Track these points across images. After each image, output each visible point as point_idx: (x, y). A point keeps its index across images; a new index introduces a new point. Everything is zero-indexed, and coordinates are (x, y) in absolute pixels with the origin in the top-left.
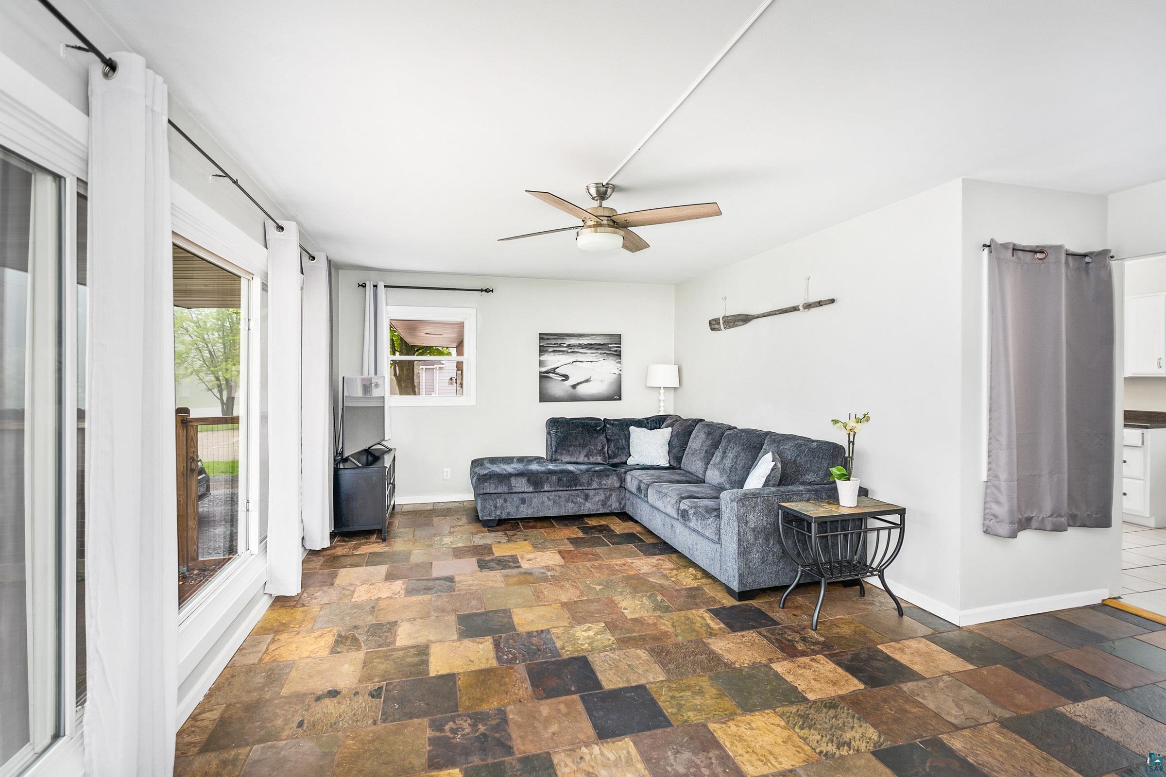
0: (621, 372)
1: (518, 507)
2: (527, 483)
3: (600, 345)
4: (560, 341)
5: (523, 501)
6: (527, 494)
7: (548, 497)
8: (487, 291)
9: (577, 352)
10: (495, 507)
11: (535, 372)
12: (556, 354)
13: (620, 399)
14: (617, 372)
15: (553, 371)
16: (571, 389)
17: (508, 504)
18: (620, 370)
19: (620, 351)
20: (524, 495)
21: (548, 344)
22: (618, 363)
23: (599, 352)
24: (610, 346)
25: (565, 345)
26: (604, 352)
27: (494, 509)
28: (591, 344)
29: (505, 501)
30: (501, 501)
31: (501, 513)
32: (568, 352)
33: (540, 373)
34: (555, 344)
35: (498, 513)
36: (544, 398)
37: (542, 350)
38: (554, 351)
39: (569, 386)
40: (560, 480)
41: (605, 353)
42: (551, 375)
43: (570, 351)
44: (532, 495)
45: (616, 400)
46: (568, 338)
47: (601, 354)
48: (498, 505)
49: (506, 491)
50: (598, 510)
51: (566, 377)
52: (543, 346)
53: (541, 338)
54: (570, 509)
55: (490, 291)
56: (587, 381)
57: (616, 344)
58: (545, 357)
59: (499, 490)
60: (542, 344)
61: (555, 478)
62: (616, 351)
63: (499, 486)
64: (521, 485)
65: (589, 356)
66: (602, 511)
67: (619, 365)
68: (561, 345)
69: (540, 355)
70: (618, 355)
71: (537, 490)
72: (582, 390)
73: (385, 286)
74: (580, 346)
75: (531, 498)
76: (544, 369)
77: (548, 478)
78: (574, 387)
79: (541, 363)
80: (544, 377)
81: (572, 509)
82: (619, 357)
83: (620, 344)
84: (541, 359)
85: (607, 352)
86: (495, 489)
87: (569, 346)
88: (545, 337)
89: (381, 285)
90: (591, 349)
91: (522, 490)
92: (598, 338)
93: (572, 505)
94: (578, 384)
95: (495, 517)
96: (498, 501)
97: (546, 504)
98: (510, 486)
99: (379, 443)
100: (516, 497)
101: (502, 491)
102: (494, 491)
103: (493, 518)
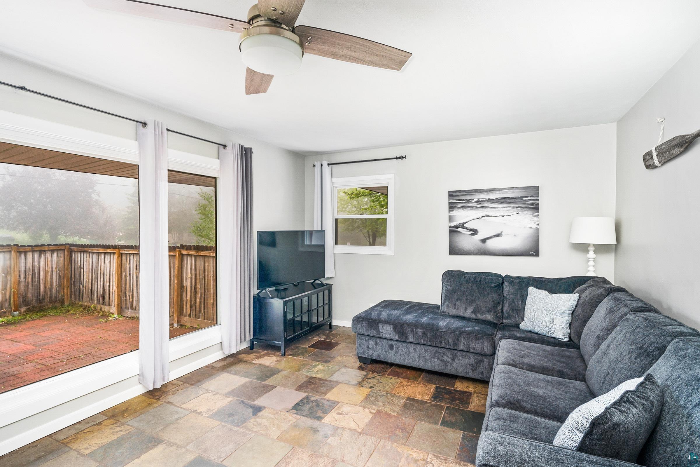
0: (538, 227)
1: (387, 352)
2: (393, 331)
3: (513, 198)
4: (468, 197)
5: (391, 347)
6: (396, 343)
7: (413, 349)
8: (401, 158)
9: (487, 207)
10: (368, 347)
11: (445, 226)
12: (465, 209)
13: (537, 254)
14: (534, 226)
15: (462, 225)
16: (480, 244)
17: (378, 347)
18: (538, 225)
19: (538, 204)
20: (392, 342)
21: (456, 200)
22: (535, 216)
23: (512, 205)
24: (525, 199)
25: (474, 201)
26: (517, 206)
27: (367, 349)
28: (503, 199)
29: (376, 344)
31: (373, 354)
32: (477, 207)
33: (450, 227)
34: (464, 200)
35: (370, 353)
36: (453, 250)
37: (452, 206)
38: (463, 207)
39: (478, 240)
40: (424, 334)
41: (519, 207)
42: (460, 229)
43: (479, 206)
44: (400, 344)
45: (532, 255)
46: (477, 194)
47: (514, 208)
48: (370, 346)
49: (375, 335)
50: (467, 373)
51: (475, 232)
52: (451, 202)
53: (450, 196)
54: (435, 364)
55: (403, 158)
56: (498, 235)
57: (532, 196)
58: (454, 213)
59: (369, 333)
60: (451, 201)
61: (420, 332)
62: (532, 204)
63: (369, 329)
64: (387, 331)
65: (501, 209)
66: (471, 375)
67: (536, 219)
68: (469, 201)
69: (449, 211)
70: (535, 208)
71: (403, 340)
72: (492, 244)
73: (329, 165)
74: (490, 200)
75: (398, 346)
76: (452, 224)
77: (412, 331)
78: (484, 241)
79: (450, 219)
80: (453, 231)
81: (438, 365)
82: (536, 211)
83: (538, 196)
84: (450, 215)
85: (521, 205)
87: (478, 201)
88: (454, 194)
89: (325, 163)
90: (502, 203)
91: (388, 336)
92: (511, 191)
93: (439, 362)
94: (488, 238)
95: (368, 356)
96: (370, 343)
97: (412, 355)
98: (378, 331)
99: (318, 280)
100: (385, 342)
101: (372, 335)
102: (366, 333)
103: (366, 357)
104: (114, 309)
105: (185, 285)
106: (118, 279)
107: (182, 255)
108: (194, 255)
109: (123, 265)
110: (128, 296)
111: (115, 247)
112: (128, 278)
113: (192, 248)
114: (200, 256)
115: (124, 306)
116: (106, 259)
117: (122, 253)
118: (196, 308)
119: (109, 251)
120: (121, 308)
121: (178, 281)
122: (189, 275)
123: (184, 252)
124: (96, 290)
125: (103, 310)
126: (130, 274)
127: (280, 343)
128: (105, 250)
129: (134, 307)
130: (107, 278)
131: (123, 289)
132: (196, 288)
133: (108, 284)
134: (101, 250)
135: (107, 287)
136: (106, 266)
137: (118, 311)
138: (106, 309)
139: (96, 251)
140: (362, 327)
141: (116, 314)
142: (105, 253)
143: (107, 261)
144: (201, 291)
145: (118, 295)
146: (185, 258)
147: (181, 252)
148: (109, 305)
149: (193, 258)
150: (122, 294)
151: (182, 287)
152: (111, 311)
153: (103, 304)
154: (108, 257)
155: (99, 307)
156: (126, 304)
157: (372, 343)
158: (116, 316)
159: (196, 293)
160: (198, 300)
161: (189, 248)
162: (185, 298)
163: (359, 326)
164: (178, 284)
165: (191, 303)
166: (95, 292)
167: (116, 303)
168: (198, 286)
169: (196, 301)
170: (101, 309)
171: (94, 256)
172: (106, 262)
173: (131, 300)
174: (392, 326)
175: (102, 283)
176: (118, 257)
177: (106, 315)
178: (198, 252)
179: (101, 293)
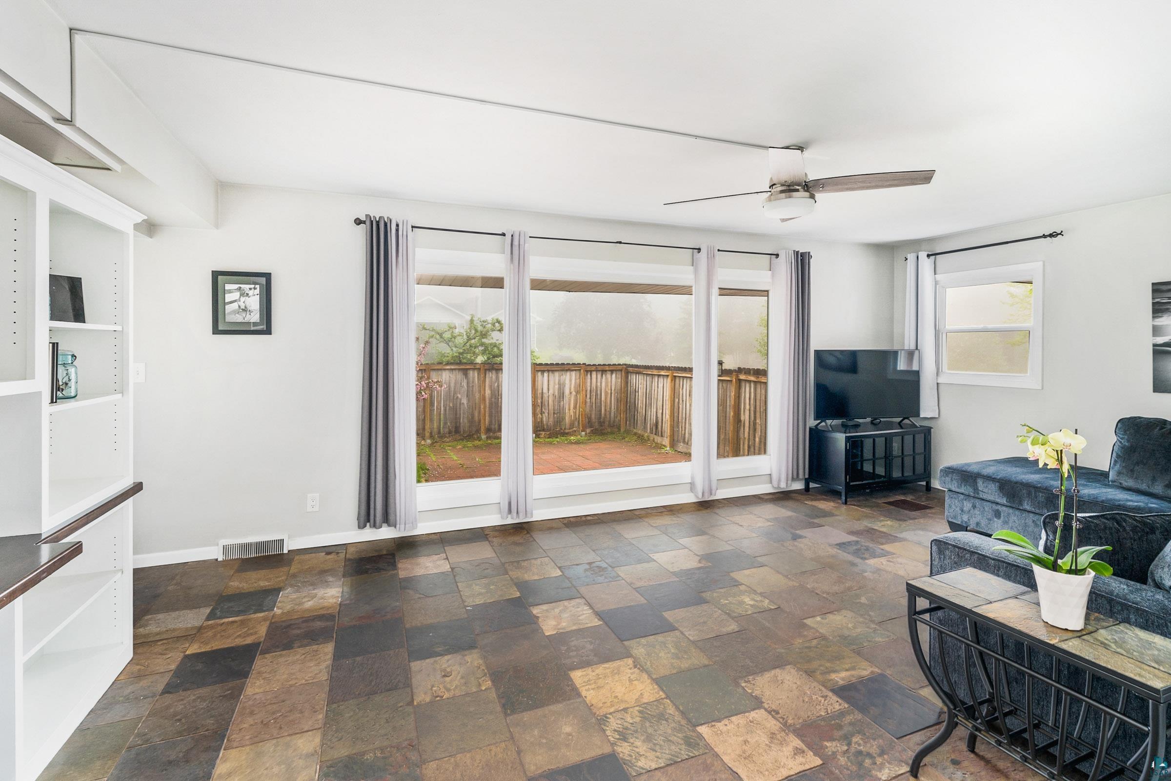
1: (990, 520)
2: (998, 491)
5: (998, 514)
6: (1004, 508)
7: (1034, 521)
8: (1054, 235)
10: (962, 511)
17: (977, 512)
20: (999, 507)
21: (1170, 298)
27: (960, 512)
29: (974, 507)
30: (968, 505)
31: (969, 520)
33: (1155, 345)
35: (965, 518)
37: (1159, 309)
44: (1011, 511)
48: (964, 509)
49: (973, 494)
52: (1160, 302)
53: (1156, 291)
55: (1058, 234)
58: (1165, 320)
59: (962, 490)
60: (1159, 300)
63: (963, 486)
64: (990, 491)
69: (1153, 317)
71: (1014, 506)
73: (929, 255)
75: (1009, 514)
76: (1161, 340)
77: (1029, 495)
79: (1157, 331)
84: (1155, 324)
86: (958, 488)
88: (1164, 288)
89: (923, 255)
91: (991, 498)
95: (962, 522)
96: (965, 504)
97: (1030, 529)
98: (976, 490)
99: (907, 418)
100: (988, 507)
101: (967, 493)
102: (958, 490)
103: (959, 523)
104: (666, 441)
105: (742, 418)
106: (671, 406)
107: (740, 380)
108: (754, 381)
109: (677, 391)
110: (680, 427)
111: (668, 368)
112: (681, 406)
113: (752, 372)
114: (761, 382)
115: (676, 438)
116: (659, 383)
117: (675, 376)
118: (755, 449)
119: (662, 373)
120: (674, 440)
121: (735, 413)
122: (747, 407)
123: (742, 377)
124: (649, 418)
125: (656, 441)
126: (683, 401)
127: (841, 488)
128: (659, 372)
129: (686, 441)
130: (660, 404)
131: (676, 419)
132: (755, 424)
133: (661, 411)
134: (655, 372)
135: (660, 415)
136: (659, 390)
137: (670, 444)
138: (658, 439)
139: (650, 373)
140: (952, 480)
141: (668, 447)
142: (659, 376)
143: (661, 385)
144: (761, 427)
145: (671, 425)
146: (743, 384)
147: (738, 377)
148: (662, 436)
149: (752, 385)
150: (675, 424)
151: (739, 421)
152: (664, 443)
153: (656, 434)
154: (661, 380)
155: (652, 436)
156: (678, 436)
157: (967, 505)
158: (668, 449)
159: (755, 430)
160: (757, 440)
161: (748, 371)
162: (741, 436)
163: (948, 479)
164: (734, 417)
165: (749, 442)
166: (649, 420)
167: (669, 434)
168: (758, 421)
169: (755, 440)
170: (654, 439)
171: (648, 378)
172: (659, 385)
173: (683, 432)
174: (997, 484)
175: (655, 410)
176: (672, 380)
177: (660, 446)
178: (758, 377)
179: (654, 421)
